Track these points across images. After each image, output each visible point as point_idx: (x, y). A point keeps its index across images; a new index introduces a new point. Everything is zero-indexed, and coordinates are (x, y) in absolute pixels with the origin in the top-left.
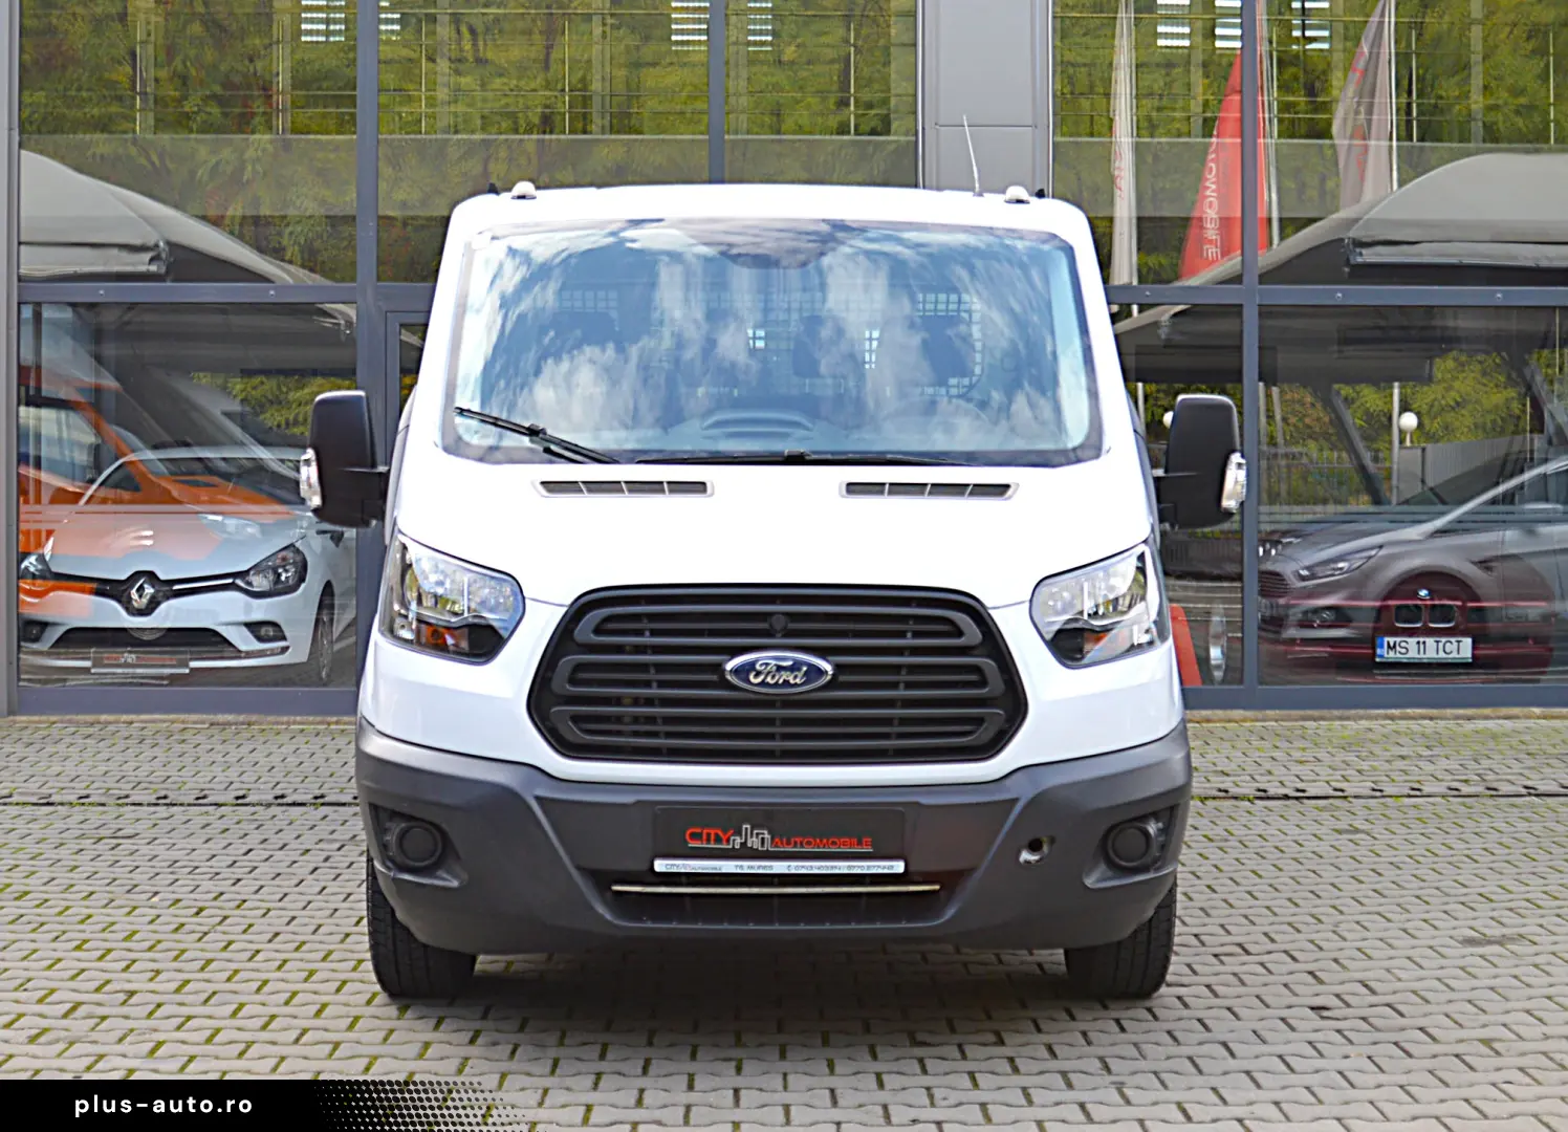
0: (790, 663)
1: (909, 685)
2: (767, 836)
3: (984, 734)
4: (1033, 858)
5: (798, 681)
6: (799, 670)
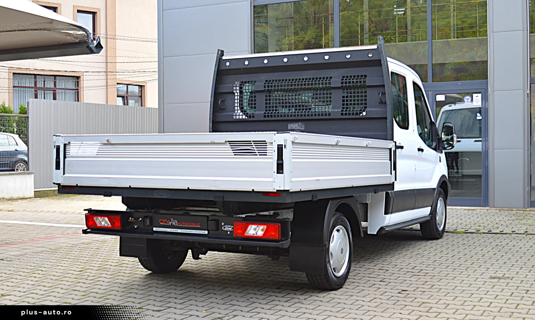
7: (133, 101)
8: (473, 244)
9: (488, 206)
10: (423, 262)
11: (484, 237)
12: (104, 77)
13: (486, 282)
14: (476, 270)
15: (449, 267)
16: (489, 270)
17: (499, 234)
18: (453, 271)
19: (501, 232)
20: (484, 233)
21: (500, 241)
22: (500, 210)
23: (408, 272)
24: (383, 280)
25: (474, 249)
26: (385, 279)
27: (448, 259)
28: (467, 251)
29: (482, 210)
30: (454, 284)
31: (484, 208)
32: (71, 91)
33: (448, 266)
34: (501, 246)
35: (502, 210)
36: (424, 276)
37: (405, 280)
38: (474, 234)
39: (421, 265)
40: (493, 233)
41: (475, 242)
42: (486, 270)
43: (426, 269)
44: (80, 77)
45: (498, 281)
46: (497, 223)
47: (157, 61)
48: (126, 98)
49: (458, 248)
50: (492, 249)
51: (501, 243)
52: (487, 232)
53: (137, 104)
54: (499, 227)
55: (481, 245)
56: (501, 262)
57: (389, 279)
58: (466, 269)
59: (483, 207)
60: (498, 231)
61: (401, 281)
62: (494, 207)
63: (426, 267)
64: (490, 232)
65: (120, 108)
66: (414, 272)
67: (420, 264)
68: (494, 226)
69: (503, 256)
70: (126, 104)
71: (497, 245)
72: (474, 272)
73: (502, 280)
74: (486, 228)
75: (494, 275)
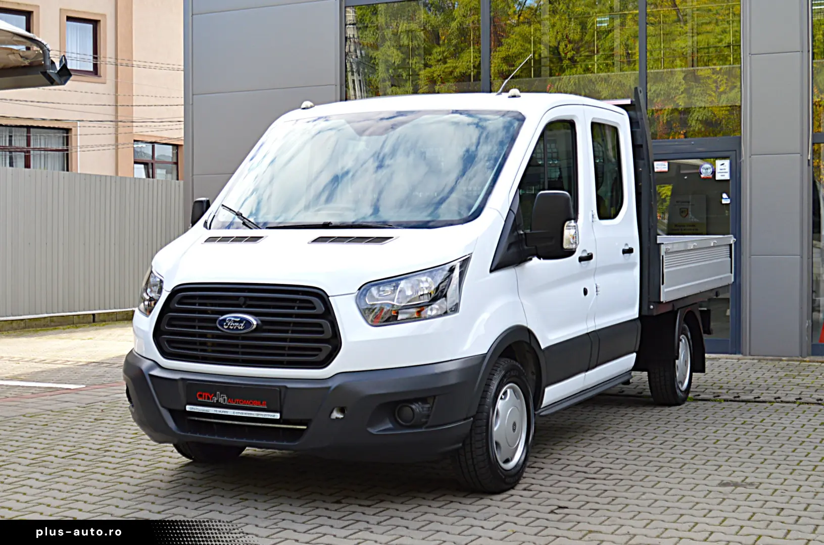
0: (239, 319)
1: (293, 332)
2: (226, 398)
3: (322, 356)
4: (341, 416)
5: (241, 328)
6: (242, 322)
7: (164, 172)
8: (704, 420)
9: (740, 353)
10: (608, 454)
11: (724, 408)
12: (112, 130)
13: (711, 492)
14: (698, 469)
15: (652, 463)
16: (720, 469)
17: (752, 402)
18: (656, 471)
19: (755, 398)
20: (726, 400)
21: (751, 415)
22: (759, 360)
23: (578, 472)
24: (529, 486)
25: (703, 429)
26: (532, 484)
27: (653, 448)
28: (689, 434)
29: (729, 359)
30: (653, 495)
31: (733, 356)
32: (57, 153)
33: (651, 461)
34: (752, 424)
35: (764, 360)
36: (605, 479)
37: (569, 488)
38: (709, 402)
39: (603, 460)
40: (743, 401)
41: (707, 418)
42: (716, 470)
43: (611, 466)
44: (71, 129)
45: (733, 491)
46: (751, 383)
47: (183, 103)
48: (150, 165)
49: (674, 427)
50: (734, 430)
51: (750, 420)
52: (732, 398)
53: (169, 176)
54: (753, 390)
55: (717, 422)
56: (745, 454)
57: (541, 485)
58: (680, 468)
59: (731, 354)
60: (751, 397)
61: (561, 489)
62: (750, 355)
63: (611, 463)
64: (737, 399)
65: (142, 182)
66: (588, 471)
67: (602, 457)
68: (745, 387)
69: (750, 443)
70: (151, 176)
71: (745, 422)
72: (692, 473)
73: (740, 489)
74: (731, 391)
75: (727, 479)
